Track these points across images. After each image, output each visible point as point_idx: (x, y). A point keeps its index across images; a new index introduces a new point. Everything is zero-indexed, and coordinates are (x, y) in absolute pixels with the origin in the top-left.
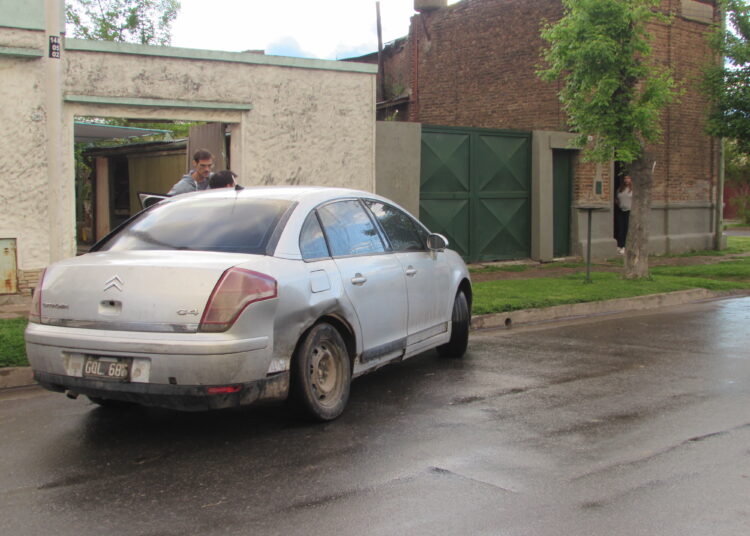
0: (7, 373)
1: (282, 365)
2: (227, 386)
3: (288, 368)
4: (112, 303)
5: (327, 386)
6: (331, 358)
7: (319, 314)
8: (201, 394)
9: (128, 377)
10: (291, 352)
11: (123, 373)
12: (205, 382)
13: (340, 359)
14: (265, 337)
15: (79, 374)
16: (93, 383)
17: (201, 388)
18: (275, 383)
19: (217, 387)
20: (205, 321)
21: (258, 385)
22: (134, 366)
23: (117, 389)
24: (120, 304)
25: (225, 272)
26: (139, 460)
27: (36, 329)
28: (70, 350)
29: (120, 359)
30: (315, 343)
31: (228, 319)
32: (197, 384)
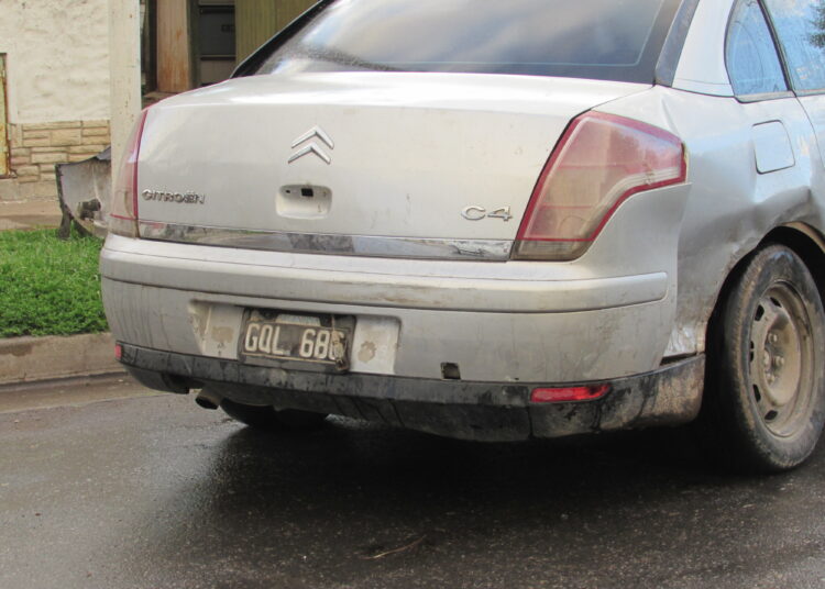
0: (25, 349)
1: (690, 339)
2: (576, 385)
3: (701, 346)
4: (307, 192)
5: (781, 391)
6: (791, 325)
7: (771, 224)
8: (517, 402)
9: (346, 361)
10: (708, 310)
11: (334, 352)
12: (527, 375)
13: (808, 327)
14: (660, 273)
15: (230, 352)
16: (263, 372)
17: (516, 389)
18: (675, 381)
19: (551, 386)
20: (526, 235)
21: (642, 384)
22: (361, 335)
23: (320, 388)
24: (326, 194)
25: (572, 123)
26: (372, 550)
27: (123, 250)
28: (212, 298)
29: (326, 319)
30: (758, 291)
31: (581, 231)
32: (509, 379)
